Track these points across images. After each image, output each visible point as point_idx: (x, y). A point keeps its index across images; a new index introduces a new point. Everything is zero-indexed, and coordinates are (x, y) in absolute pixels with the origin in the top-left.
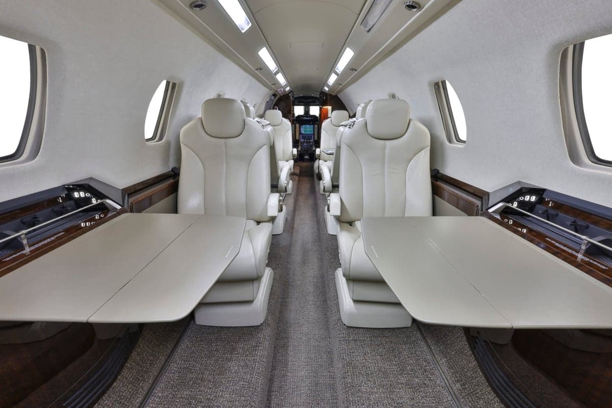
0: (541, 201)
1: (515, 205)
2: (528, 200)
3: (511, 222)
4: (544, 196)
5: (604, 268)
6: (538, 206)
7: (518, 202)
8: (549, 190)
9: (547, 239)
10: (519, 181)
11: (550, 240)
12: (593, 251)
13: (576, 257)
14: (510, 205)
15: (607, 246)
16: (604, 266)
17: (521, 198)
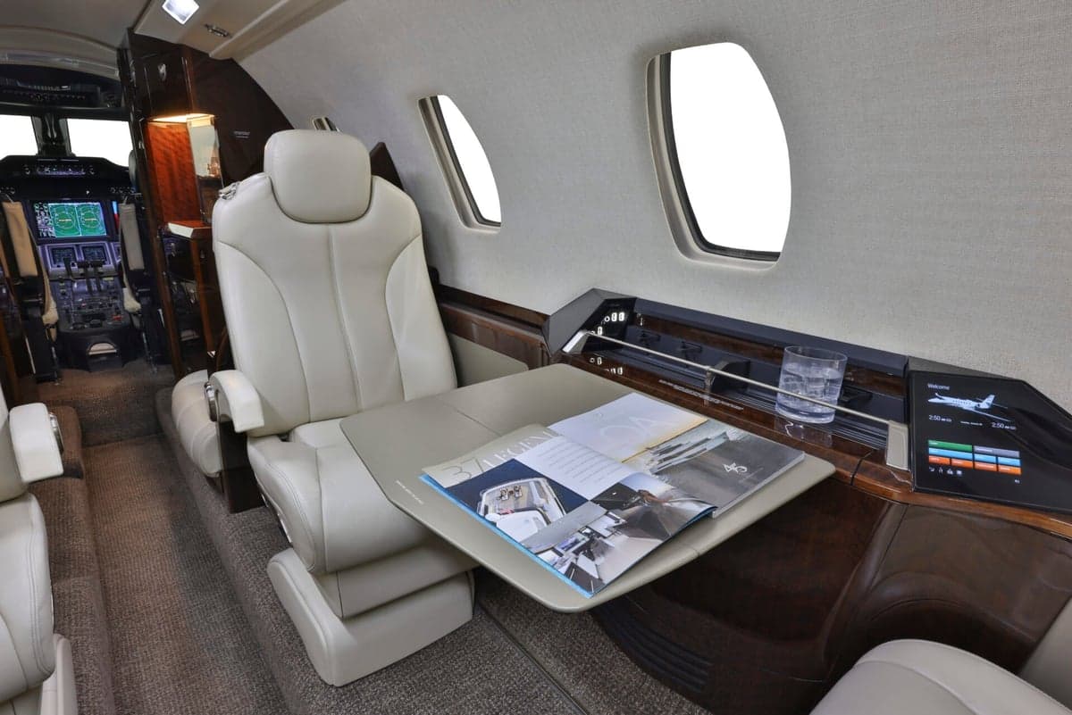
0: (632, 319)
1: (600, 332)
2: (615, 320)
3: (600, 362)
4: (635, 311)
5: (739, 408)
6: (630, 328)
7: (602, 326)
8: (640, 299)
9: (661, 381)
10: (593, 290)
11: (664, 382)
12: (721, 385)
13: (702, 400)
14: (593, 333)
15: (735, 374)
16: (739, 405)
17: (607, 319)
